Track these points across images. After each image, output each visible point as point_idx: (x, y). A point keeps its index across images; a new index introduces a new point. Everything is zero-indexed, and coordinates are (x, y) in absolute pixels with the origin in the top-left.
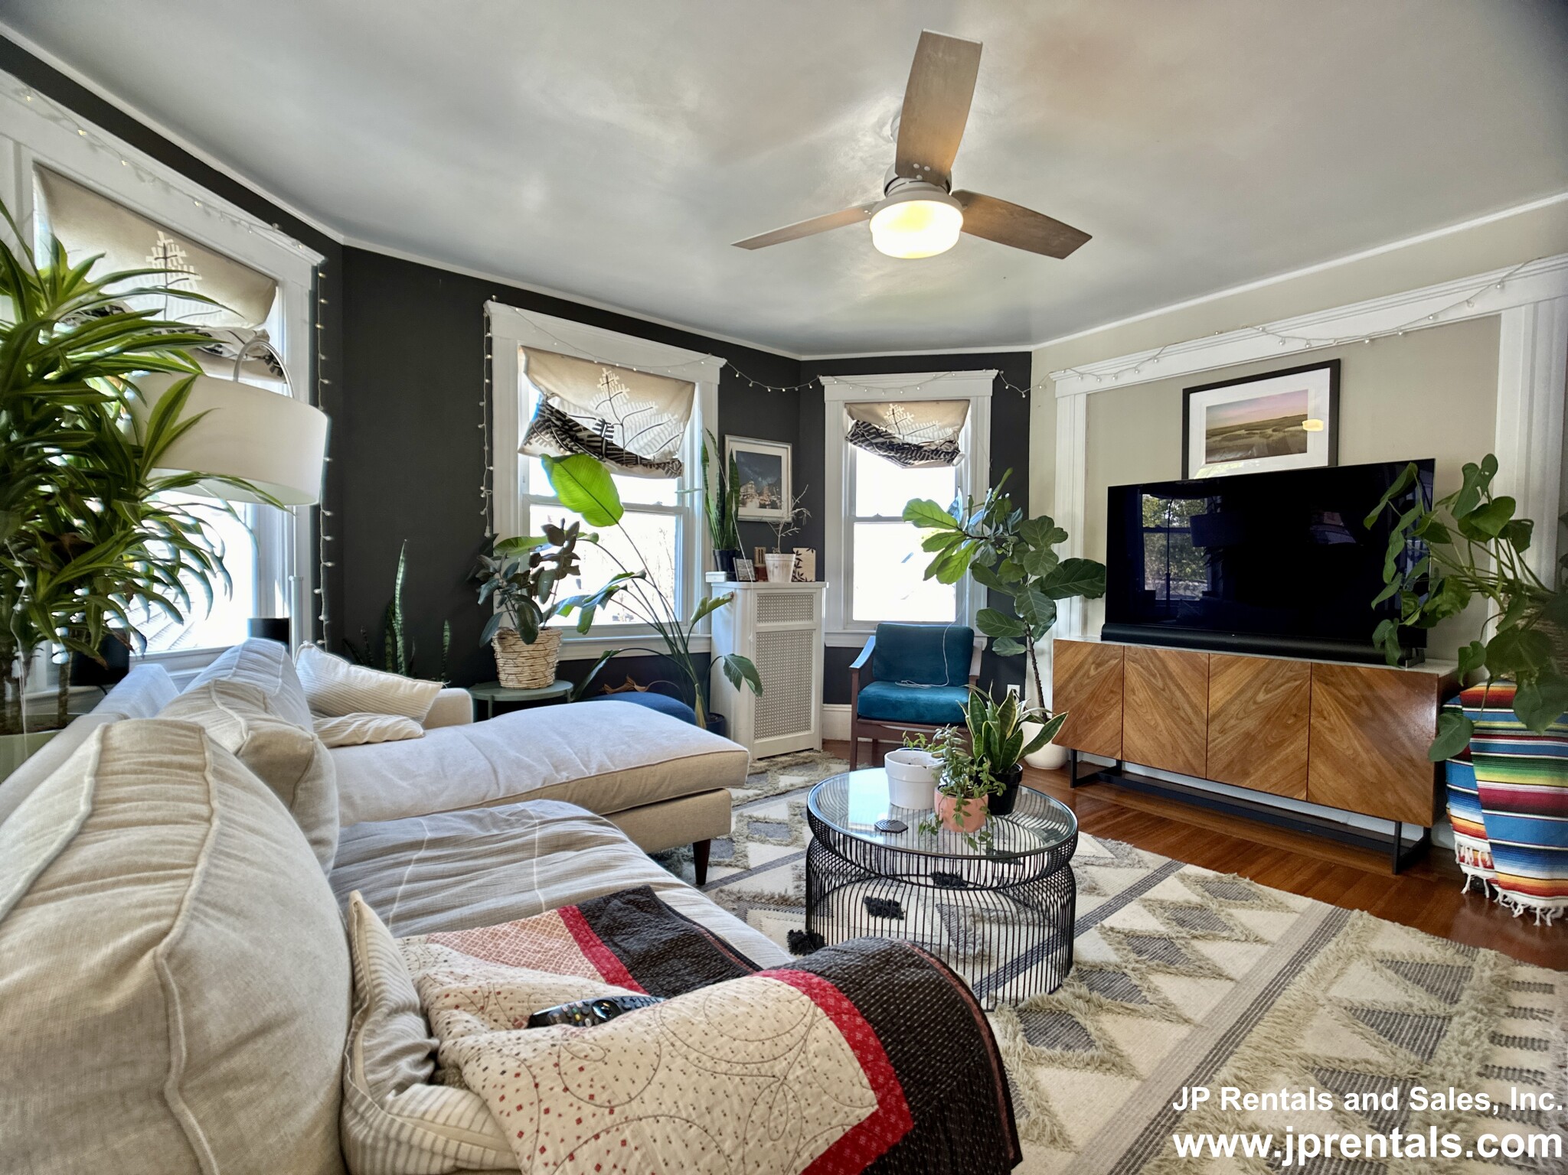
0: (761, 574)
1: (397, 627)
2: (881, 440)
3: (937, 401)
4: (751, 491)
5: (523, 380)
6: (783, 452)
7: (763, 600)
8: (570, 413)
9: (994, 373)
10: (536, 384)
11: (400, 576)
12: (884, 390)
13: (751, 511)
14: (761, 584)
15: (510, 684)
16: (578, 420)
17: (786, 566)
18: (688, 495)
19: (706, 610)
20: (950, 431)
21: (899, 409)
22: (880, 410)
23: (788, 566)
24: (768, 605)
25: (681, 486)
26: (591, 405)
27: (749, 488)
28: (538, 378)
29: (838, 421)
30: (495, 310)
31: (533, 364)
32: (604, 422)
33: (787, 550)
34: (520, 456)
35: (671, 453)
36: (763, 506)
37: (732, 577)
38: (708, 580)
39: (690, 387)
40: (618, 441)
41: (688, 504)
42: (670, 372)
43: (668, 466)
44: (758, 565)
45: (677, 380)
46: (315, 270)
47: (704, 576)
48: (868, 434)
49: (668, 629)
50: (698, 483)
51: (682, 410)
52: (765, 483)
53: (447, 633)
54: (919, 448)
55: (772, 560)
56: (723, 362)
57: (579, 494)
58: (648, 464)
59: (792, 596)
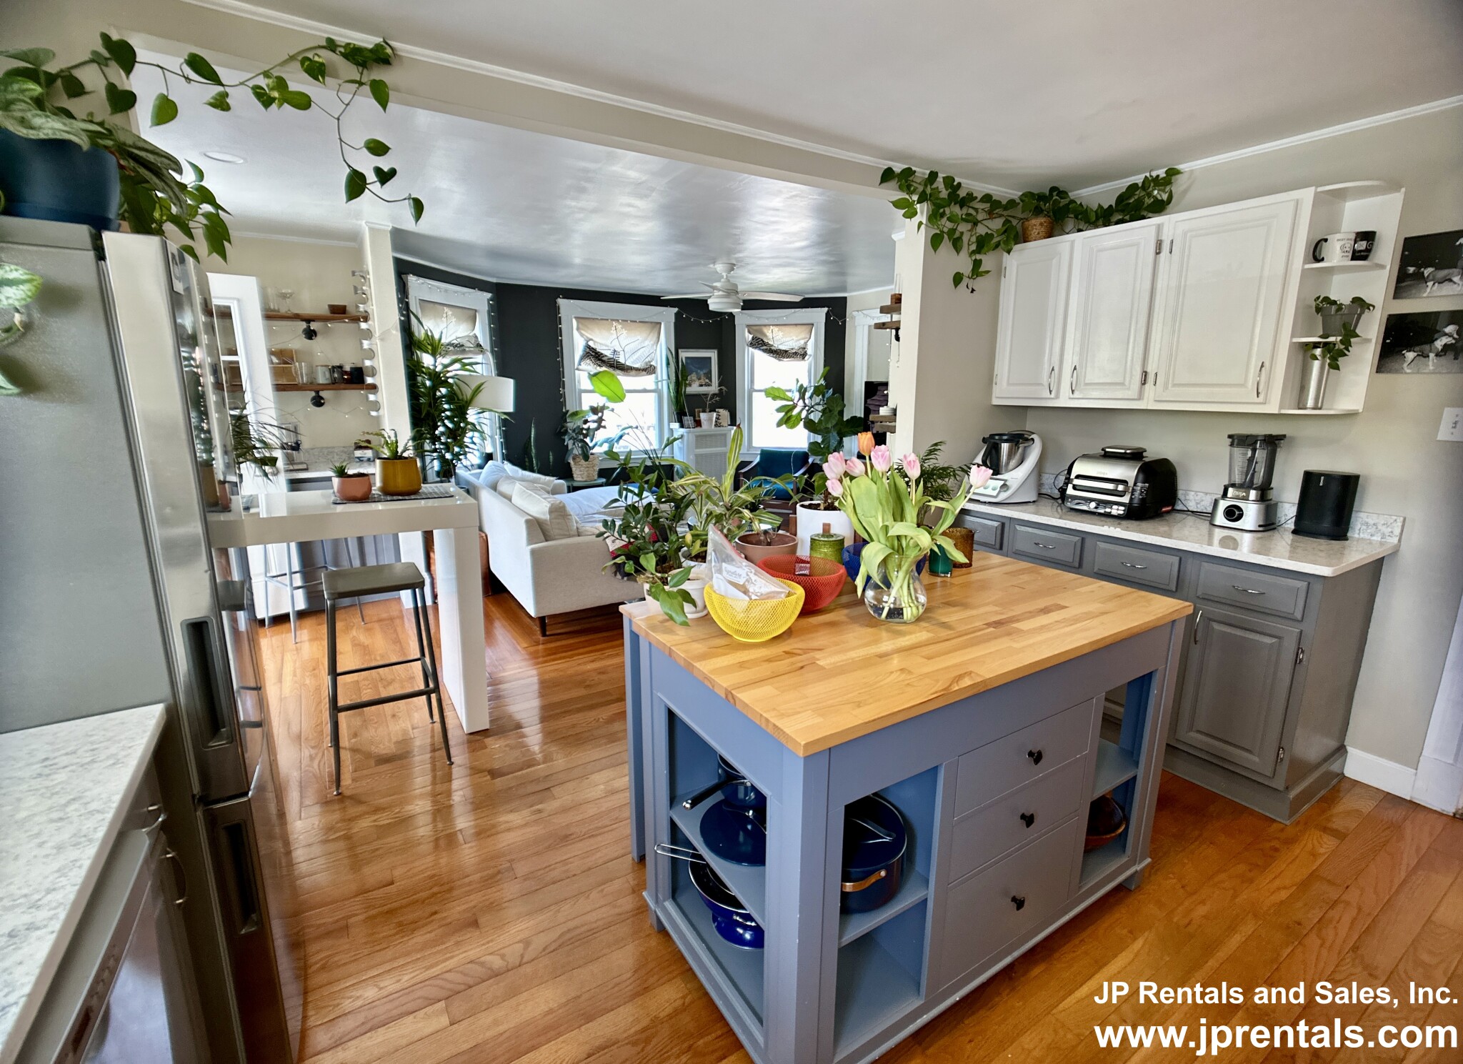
0: (698, 423)
1: (533, 455)
2: (765, 347)
3: (796, 325)
4: (694, 378)
5: (575, 333)
6: (713, 355)
7: (698, 437)
8: (599, 349)
9: (826, 309)
10: (582, 335)
11: (533, 433)
12: (767, 319)
13: (694, 388)
14: (698, 429)
15: (578, 479)
16: (602, 352)
17: (710, 420)
18: (660, 383)
19: (670, 443)
20: (802, 342)
21: (776, 329)
22: (765, 330)
23: (712, 420)
24: (701, 440)
25: (657, 378)
26: (608, 343)
27: (693, 376)
28: (583, 332)
29: (743, 336)
30: (562, 302)
31: (580, 326)
32: (615, 351)
33: (712, 410)
34: (576, 372)
35: (650, 362)
36: (701, 385)
37: (682, 426)
38: (671, 427)
39: (658, 326)
40: (622, 360)
41: (660, 387)
42: (647, 320)
43: (649, 370)
44: (697, 419)
45: (651, 322)
46: (489, 300)
47: (669, 425)
48: (759, 343)
49: (650, 453)
50: (665, 377)
51: (655, 339)
52: (702, 373)
53: (551, 457)
54: (786, 351)
55: (703, 416)
56: (676, 310)
57: (604, 389)
58: (637, 369)
59: (715, 435)
